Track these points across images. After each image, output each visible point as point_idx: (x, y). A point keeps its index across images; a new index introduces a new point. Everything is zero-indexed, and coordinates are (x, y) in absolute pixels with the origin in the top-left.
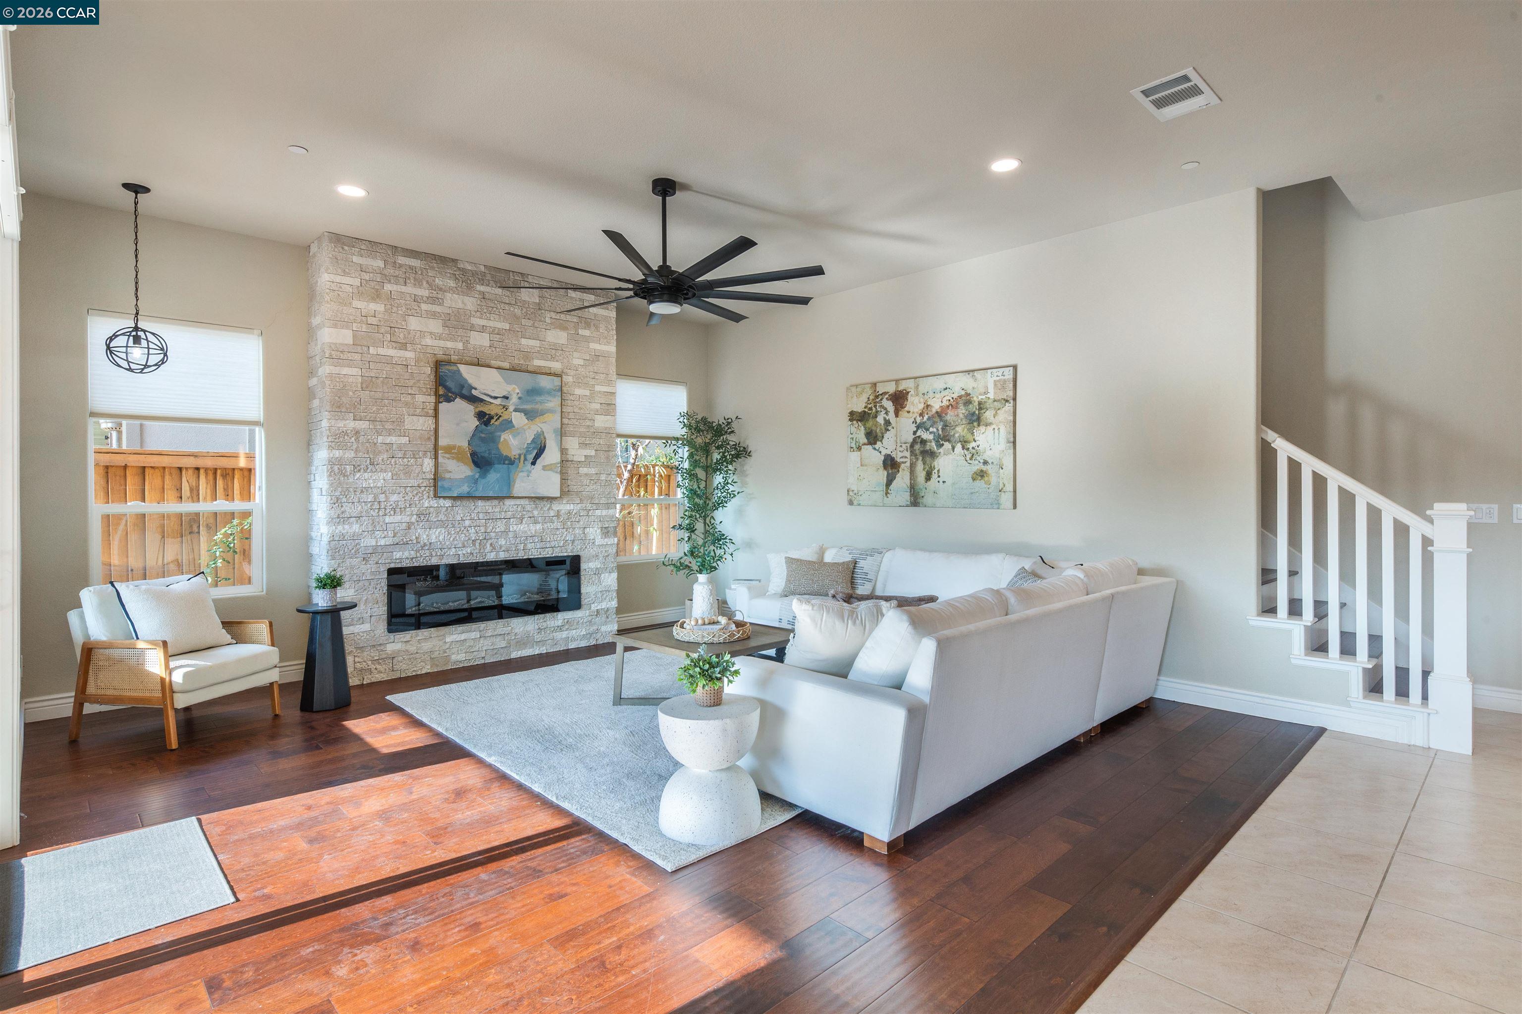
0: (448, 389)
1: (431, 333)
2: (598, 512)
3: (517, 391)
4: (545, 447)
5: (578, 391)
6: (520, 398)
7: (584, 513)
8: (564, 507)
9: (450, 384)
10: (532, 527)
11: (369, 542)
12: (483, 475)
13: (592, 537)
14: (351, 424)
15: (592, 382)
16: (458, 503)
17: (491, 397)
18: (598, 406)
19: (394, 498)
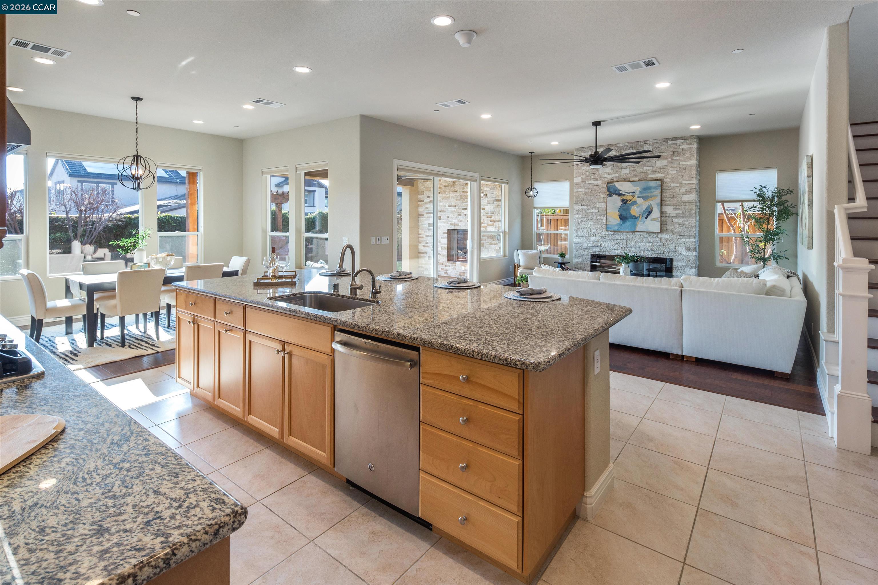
0: (610, 192)
1: (607, 173)
2: (684, 240)
3: (639, 189)
4: (652, 211)
5: (672, 185)
6: (640, 192)
7: (676, 239)
8: (664, 236)
9: (611, 190)
10: (648, 244)
11: (585, 245)
12: (624, 223)
13: (680, 251)
14: (581, 207)
15: (681, 180)
16: (616, 233)
17: (627, 193)
18: (684, 191)
19: (593, 231)
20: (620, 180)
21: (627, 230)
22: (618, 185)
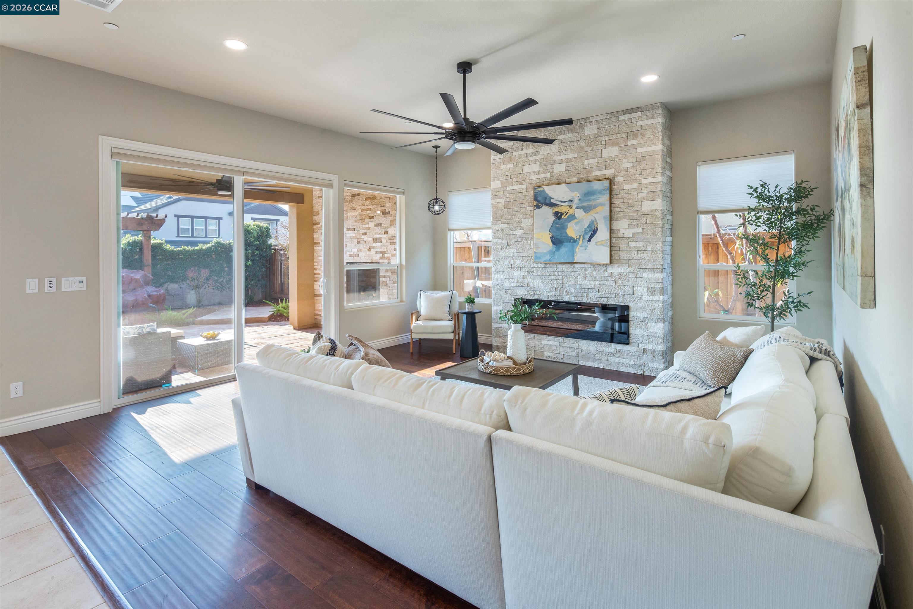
0: (538, 202)
1: (534, 172)
2: (645, 275)
3: (578, 195)
4: (597, 229)
5: (627, 187)
6: (580, 200)
7: (633, 275)
8: (616, 270)
9: (539, 198)
10: (593, 283)
11: (507, 284)
12: (558, 249)
13: (640, 294)
14: (501, 226)
15: (639, 177)
16: (548, 266)
17: (562, 202)
18: (645, 195)
19: (518, 262)
20: (552, 181)
21: (562, 261)
22: (549, 191)
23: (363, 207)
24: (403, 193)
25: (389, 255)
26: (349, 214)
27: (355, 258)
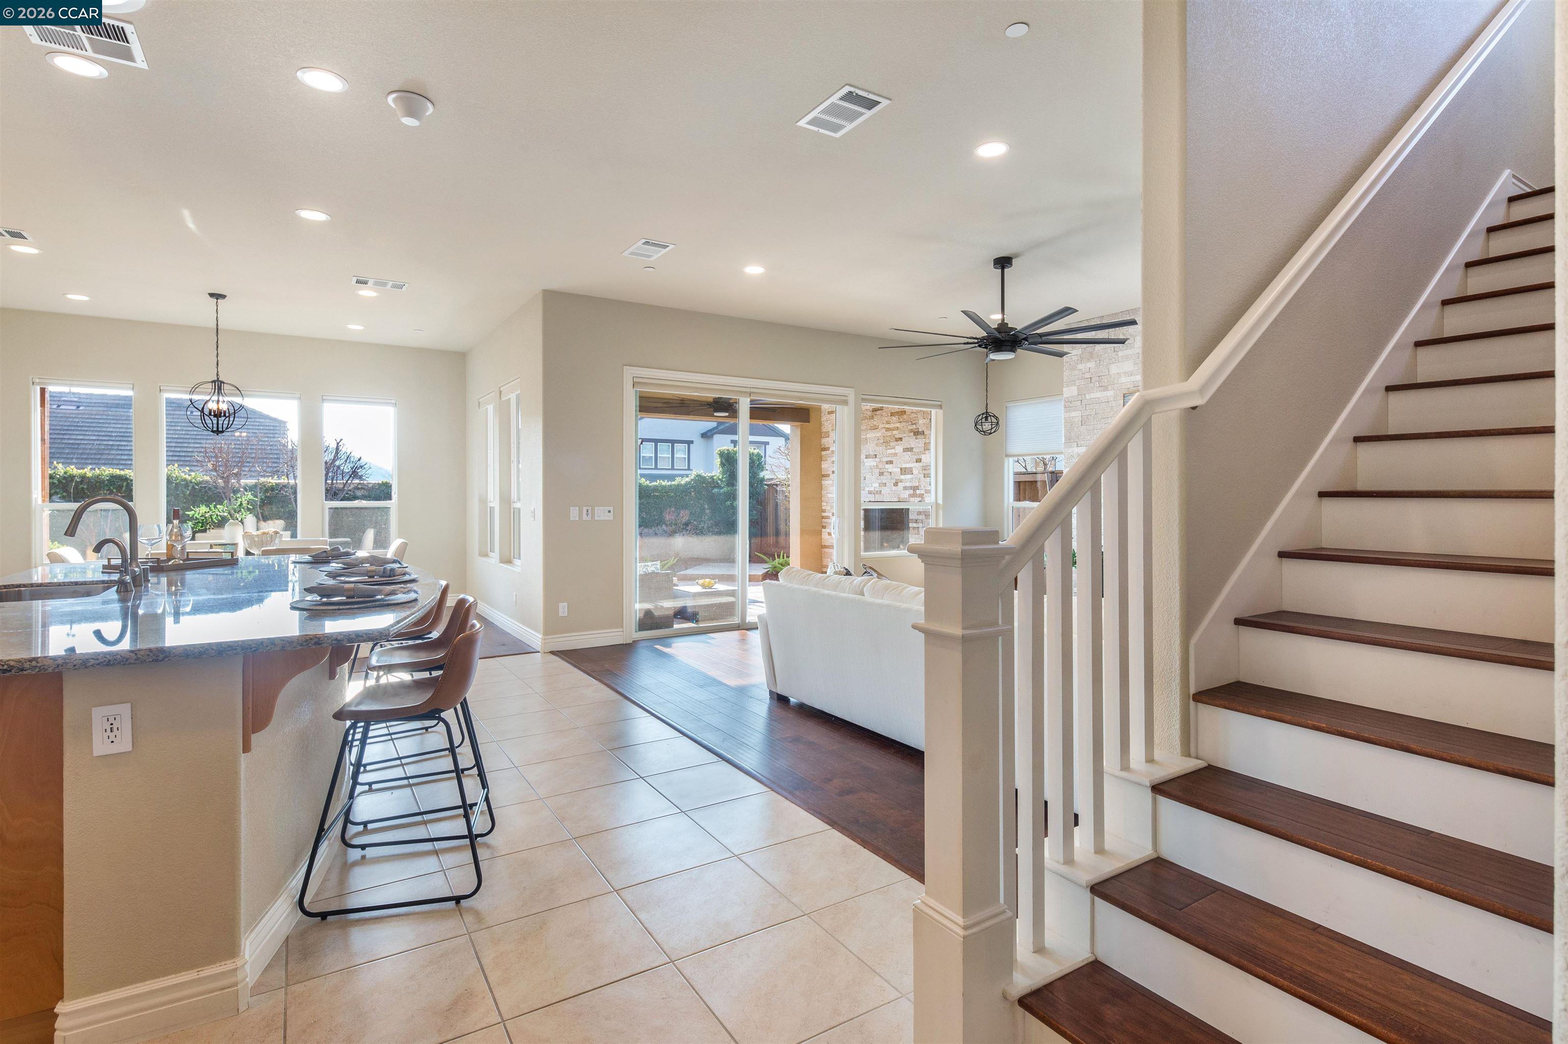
23: (887, 426)
24: (940, 407)
25: (922, 492)
26: (868, 436)
27: (877, 495)
